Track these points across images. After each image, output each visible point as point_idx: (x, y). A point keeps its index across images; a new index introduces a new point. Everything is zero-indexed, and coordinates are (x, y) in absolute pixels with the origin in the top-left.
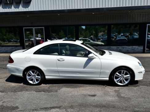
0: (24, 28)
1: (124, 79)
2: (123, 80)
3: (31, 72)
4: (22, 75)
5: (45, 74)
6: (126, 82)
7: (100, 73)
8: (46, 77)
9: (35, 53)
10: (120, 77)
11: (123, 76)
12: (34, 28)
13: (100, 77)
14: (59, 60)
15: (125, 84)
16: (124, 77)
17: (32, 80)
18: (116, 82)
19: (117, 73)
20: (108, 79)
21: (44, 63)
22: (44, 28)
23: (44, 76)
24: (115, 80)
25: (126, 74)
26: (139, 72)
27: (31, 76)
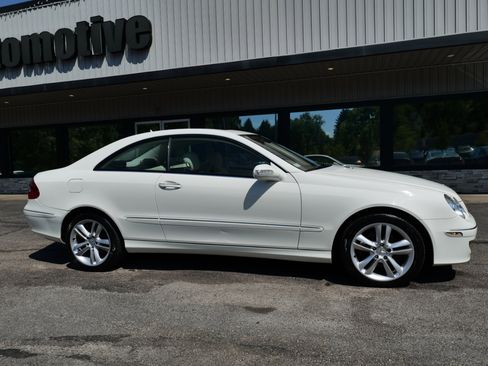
1: (390, 258)
2: (389, 262)
3: (82, 226)
4: (59, 237)
5: (124, 235)
6: (402, 270)
7: (300, 233)
8: (128, 245)
9: (98, 168)
10: (375, 249)
11: (383, 245)
13: (300, 246)
14: (164, 188)
15: (396, 276)
16: (389, 250)
17: (87, 254)
18: (363, 271)
19: (361, 237)
20: (328, 256)
21: (121, 198)
23: (122, 240)
24: (357, 264)
25: (395, 237)
26: (450, 234)
27: (84, 240)
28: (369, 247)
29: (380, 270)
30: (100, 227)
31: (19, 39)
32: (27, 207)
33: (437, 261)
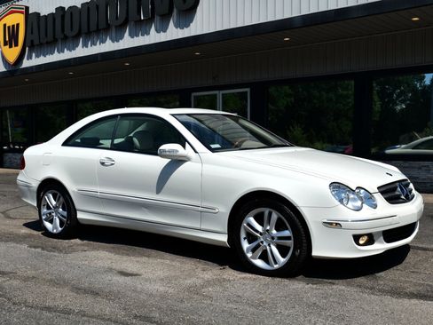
0: (194, 94)
1: (272, 246)
2: (271, 250)
3: (50, 195)
4: (36, 205)
5: (77, 206)
6: (282, 261)
7: (201, 214)
9: (65, 143)
10: (261, 234)
12: (219, 94)
13: (203, 227)
14: (103, 164)
15: (276, 266)
16: (273, 238)
17: (52, 221)
18: (249, 255)
19: (252, 220)
20: (224, 238)
22: (248, 90)
24: (245, 245)
26: (329, 224)
27: (50, 209)
28: (257, 231)
29: (264, 257)
30: (61, 199)
31: (79, 6)
32: (19, 178)
33: (315, 253)
